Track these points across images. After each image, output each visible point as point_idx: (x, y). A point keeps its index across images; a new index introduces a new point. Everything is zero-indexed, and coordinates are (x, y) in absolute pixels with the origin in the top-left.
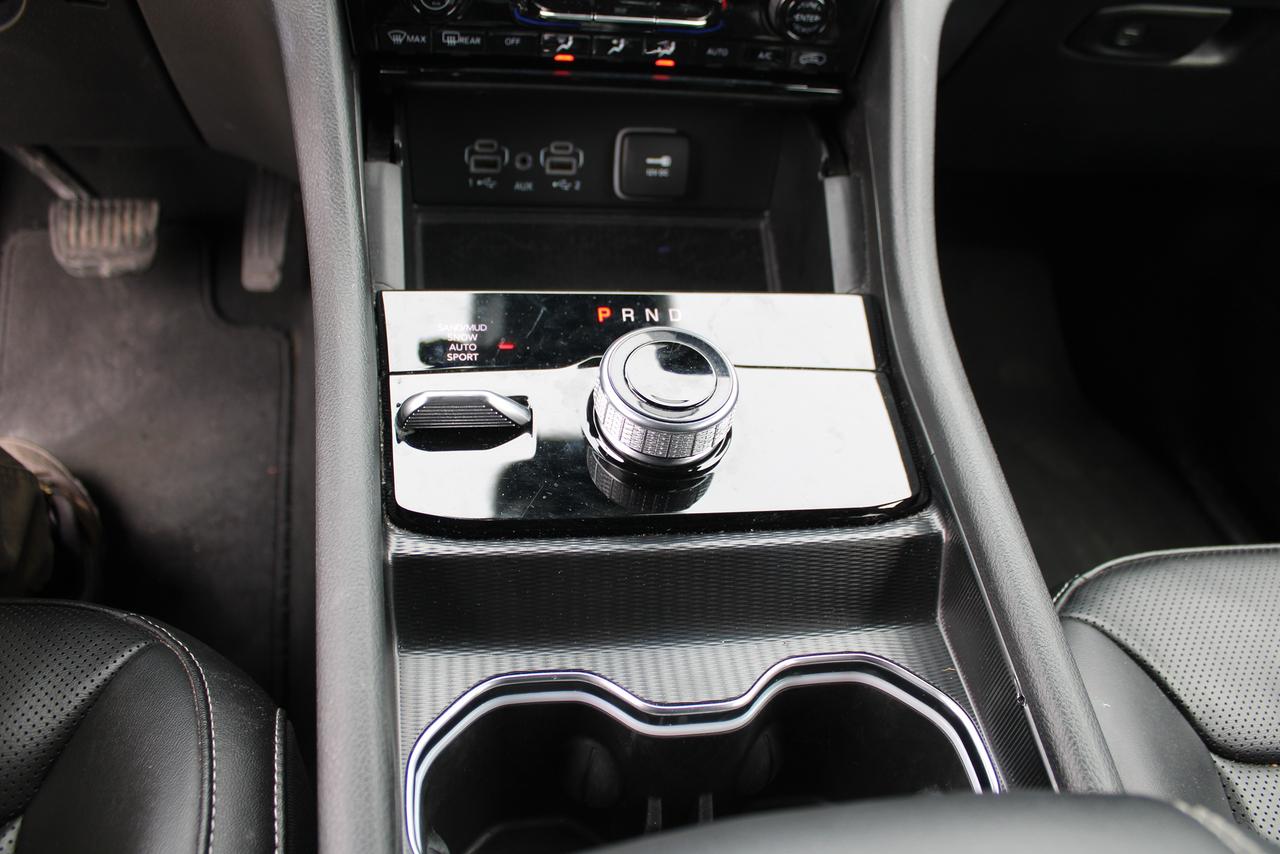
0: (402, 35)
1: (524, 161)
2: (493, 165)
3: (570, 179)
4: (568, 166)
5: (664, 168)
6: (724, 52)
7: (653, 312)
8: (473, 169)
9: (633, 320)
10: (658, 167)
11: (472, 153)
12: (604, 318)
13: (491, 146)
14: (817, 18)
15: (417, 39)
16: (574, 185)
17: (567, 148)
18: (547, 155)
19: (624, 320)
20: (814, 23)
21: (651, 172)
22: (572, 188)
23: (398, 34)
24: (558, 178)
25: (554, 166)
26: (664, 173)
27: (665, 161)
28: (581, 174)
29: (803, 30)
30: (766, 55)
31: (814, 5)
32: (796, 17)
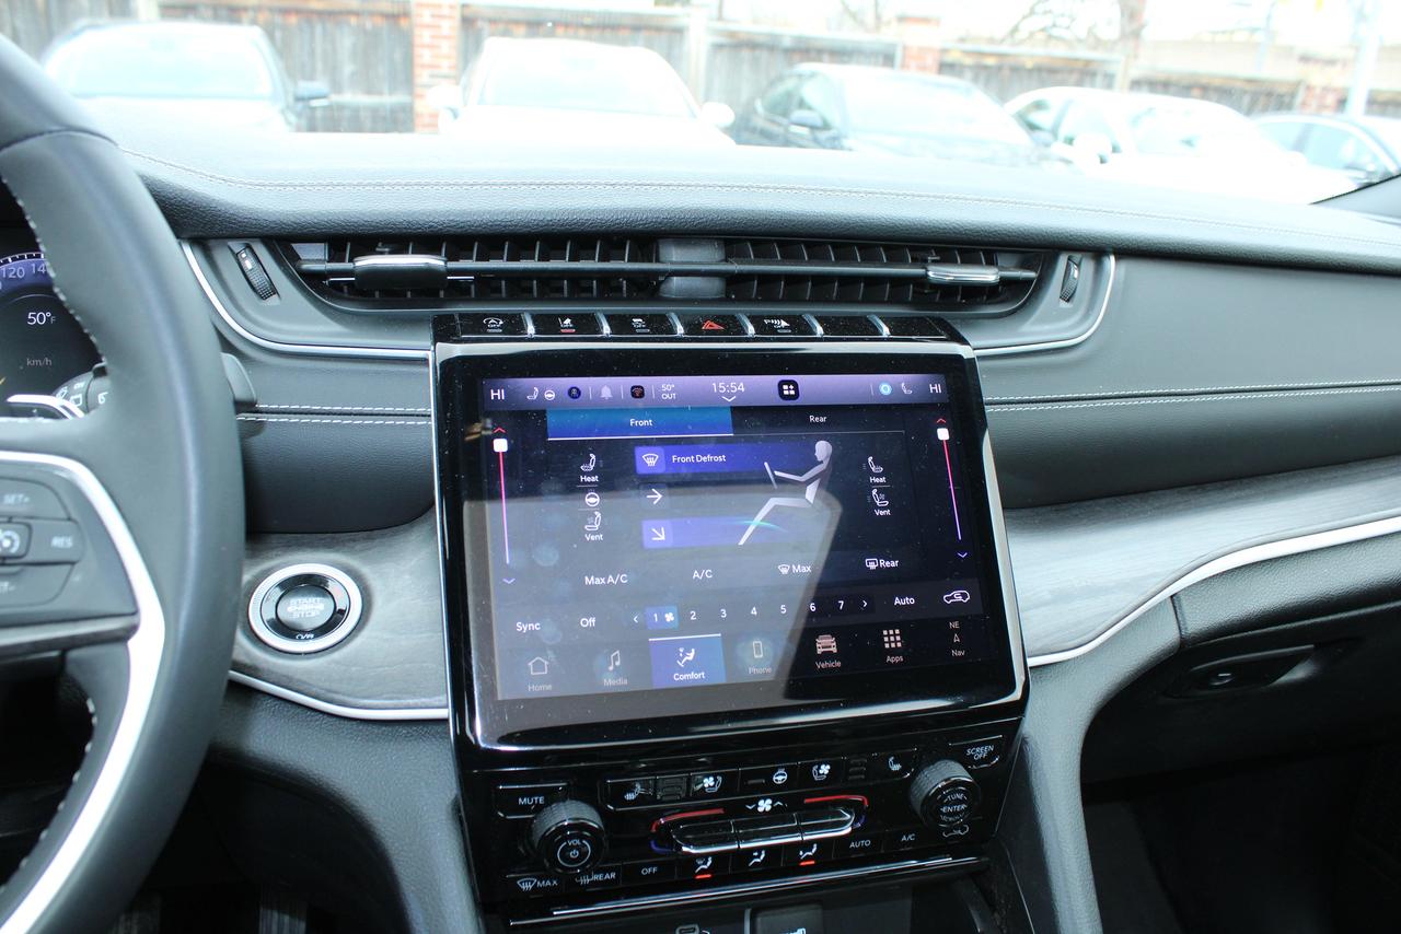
0: (532, 882)
6: (866, 843)
14: (963, 806)
15: (548, 883)
17: (694, 930)
23: (527, 881)
27: (801, 932)
29: (950, 819)
30: (910, 837)
31: (960, 796)
32: (944, 810)
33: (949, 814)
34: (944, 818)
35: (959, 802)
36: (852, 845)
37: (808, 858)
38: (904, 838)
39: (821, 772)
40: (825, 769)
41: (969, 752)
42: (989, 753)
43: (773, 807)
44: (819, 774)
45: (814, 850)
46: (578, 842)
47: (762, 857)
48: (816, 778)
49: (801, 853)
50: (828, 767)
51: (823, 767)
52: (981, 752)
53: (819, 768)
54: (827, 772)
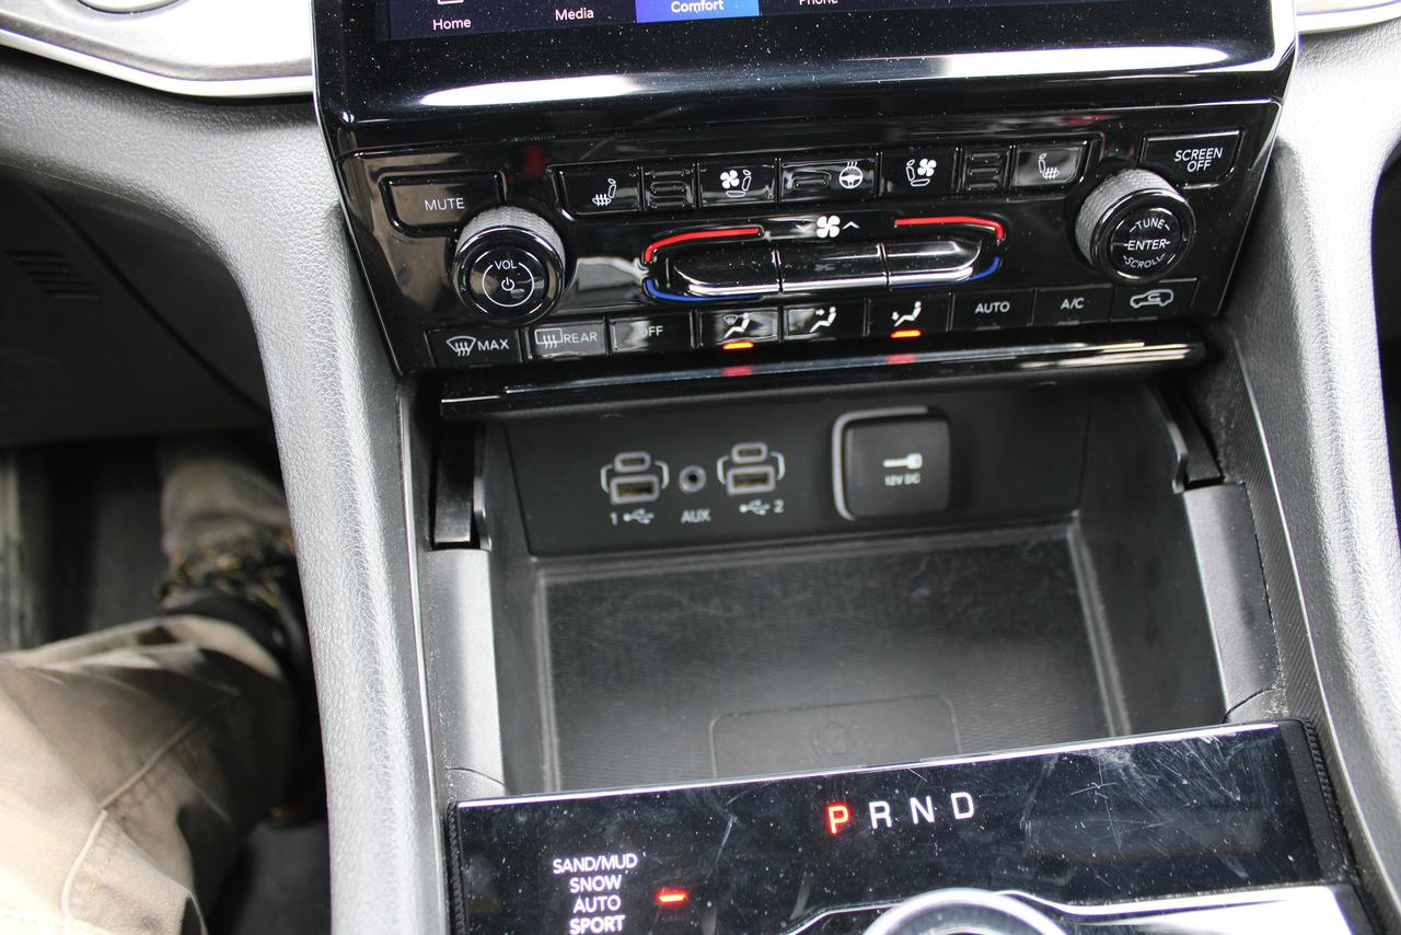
0: (470, 342)
1: (693, 478)
2: (647, 489)
3: (766, 498)
4: (763, 479)
5: (913, 471)
6: (1003, 307)
7: (924, 804)
8: (616, 499)
9: (889, 824)
10: (903, 470)
11: (612, 474)
12: (838, 826)
13: (642, 461)
14: (1164, 242)
15: (495, 345)
16: (773, 506)
17: (759, 452)
18: (728, 465)
19: (875, 825)
20: (1159, 252)
21: (891, 481)
22: (770, 512)
23: (463, 340)
24: (747, 499)
25: (738, 480)
26: (912, 479)
27: (914, 461)
28: (782, 490)
29: (1141, 264)
30: (1075, 302)
31: (1158, 224)
32: (1129, 245)
33: (1138, 255)
34: (1130, 262)
35: (1154, 233)
36: (980, 309)
37: (906, 326)
38: (1066, 304)
39: (921, 172)
40: (928, 167)
41: (1179, 156)
42: (1215, 161)
43: (841, 231)
44: (918, 176)
45: (917, 312)
46: (511, 265)
47: (832, 317)
48: (912, 181)
49: (895, 316)
50: (933, 163)
51: (923, 162)
52: (1201, 159)
53: (917, 166)
54: (930, 173)
